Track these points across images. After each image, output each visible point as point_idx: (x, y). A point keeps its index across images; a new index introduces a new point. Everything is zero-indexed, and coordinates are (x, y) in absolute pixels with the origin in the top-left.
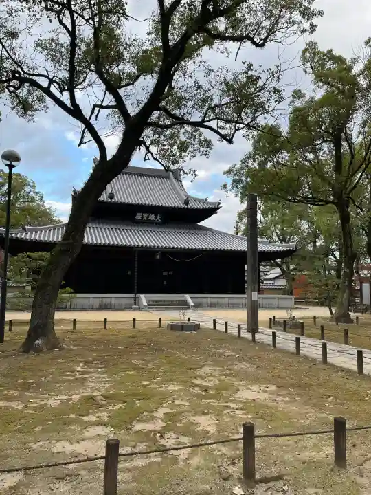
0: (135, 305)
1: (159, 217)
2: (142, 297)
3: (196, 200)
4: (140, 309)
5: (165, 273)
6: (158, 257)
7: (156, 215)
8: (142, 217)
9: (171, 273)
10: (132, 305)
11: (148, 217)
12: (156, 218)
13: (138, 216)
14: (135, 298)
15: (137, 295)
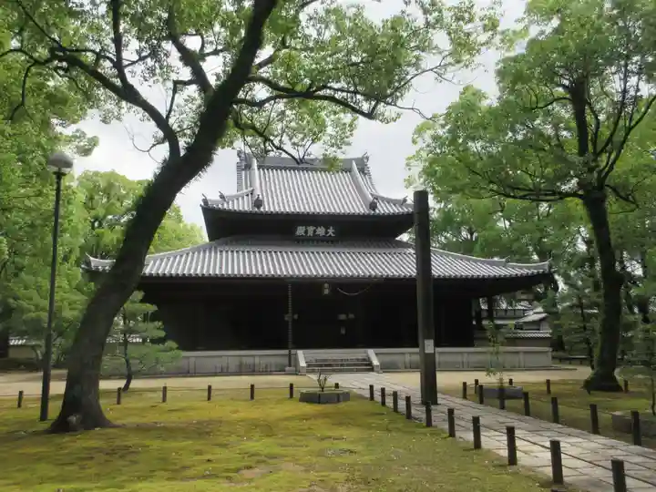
0: (290, 365)
1: (331, 231)
2: (300, 353)
3: (389, 201)
4: (297, 372)
5: (343, 317)
6: (326, 292)
7: (327, 228)
8: (306, 232)
9: (351, 316)
10: (285, 366)
11: (315, 231)
12: (327, 233)
13: (300, 231)
14: (290, 355)
15: (293, 351)
